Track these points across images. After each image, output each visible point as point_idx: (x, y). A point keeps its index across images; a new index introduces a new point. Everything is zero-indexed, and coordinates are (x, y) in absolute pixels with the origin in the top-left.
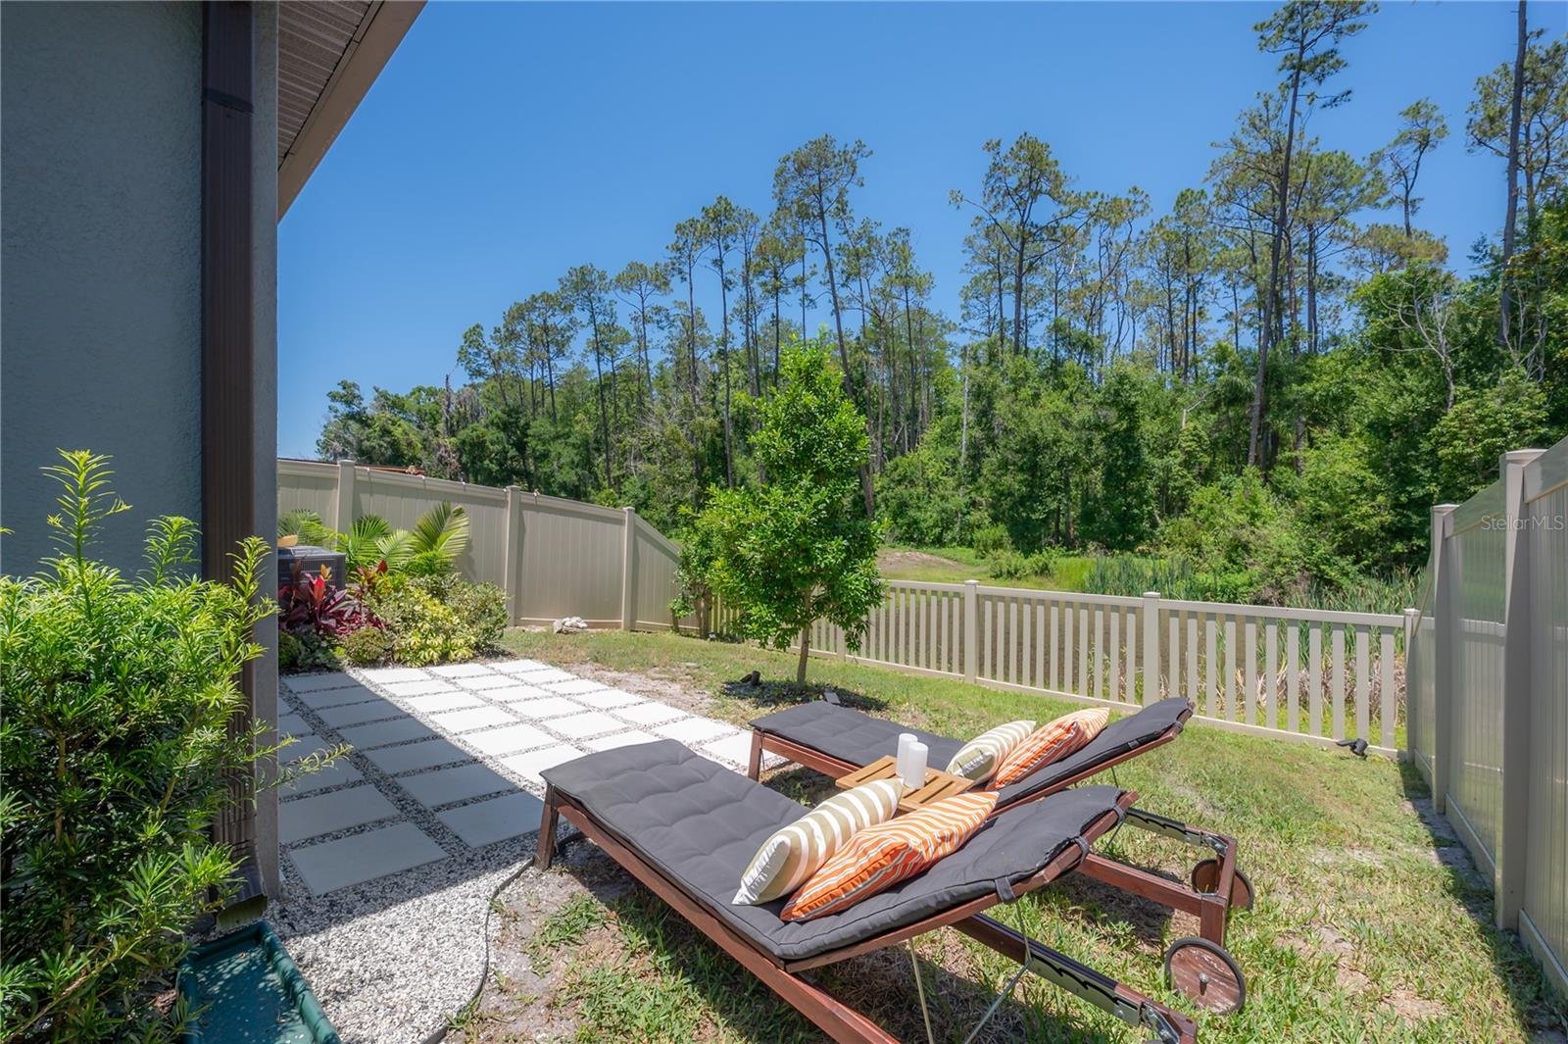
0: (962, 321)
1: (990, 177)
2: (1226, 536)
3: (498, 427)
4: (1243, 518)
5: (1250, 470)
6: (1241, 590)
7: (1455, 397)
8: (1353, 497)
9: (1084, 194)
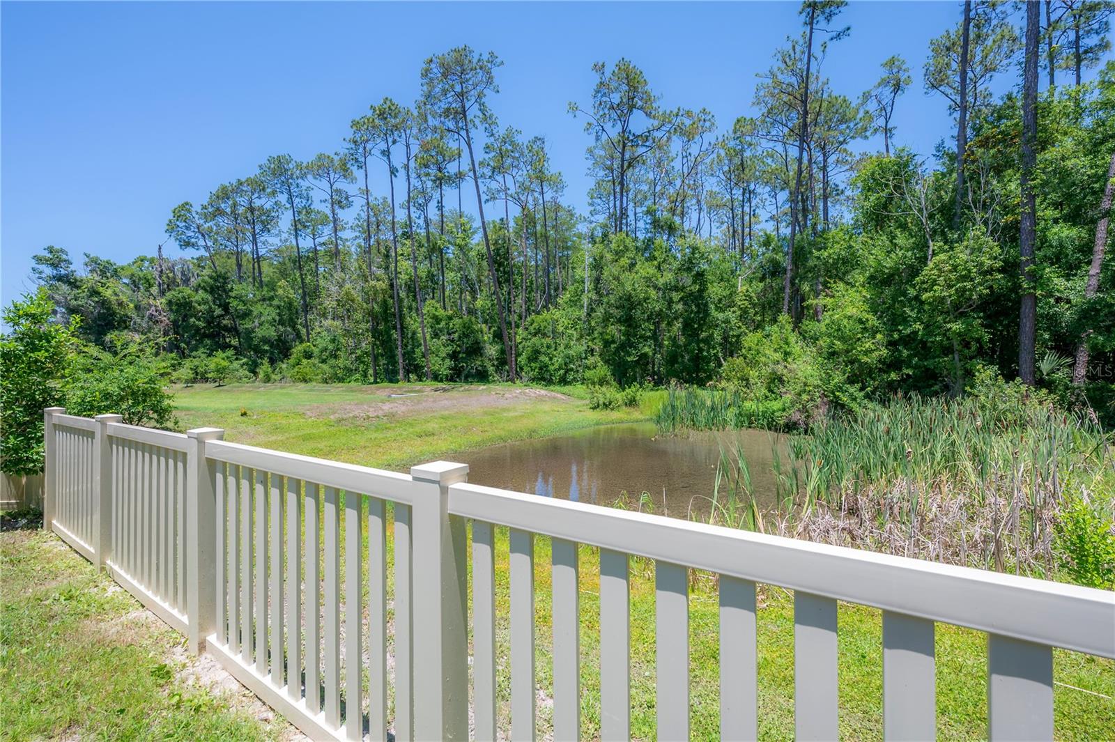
0: (590, 216)
1: (597, 92)
2: (766, 371)
3: (206, 290)
4: (778, 356)
5: (784, 318)
6: (776, 414)
7: (933, 251)
8: (859, 336)
9: (668, 112)
